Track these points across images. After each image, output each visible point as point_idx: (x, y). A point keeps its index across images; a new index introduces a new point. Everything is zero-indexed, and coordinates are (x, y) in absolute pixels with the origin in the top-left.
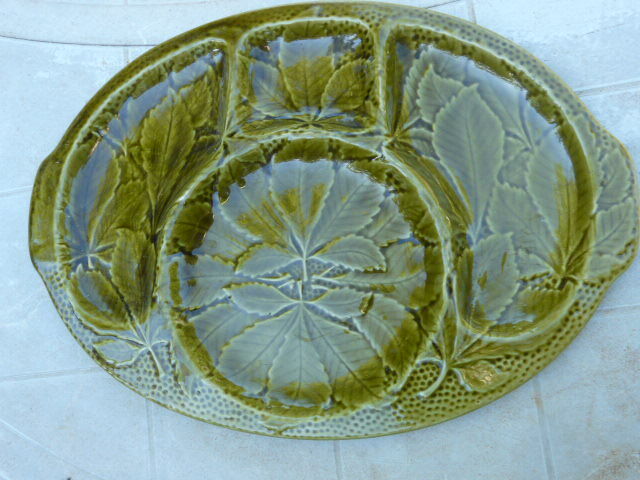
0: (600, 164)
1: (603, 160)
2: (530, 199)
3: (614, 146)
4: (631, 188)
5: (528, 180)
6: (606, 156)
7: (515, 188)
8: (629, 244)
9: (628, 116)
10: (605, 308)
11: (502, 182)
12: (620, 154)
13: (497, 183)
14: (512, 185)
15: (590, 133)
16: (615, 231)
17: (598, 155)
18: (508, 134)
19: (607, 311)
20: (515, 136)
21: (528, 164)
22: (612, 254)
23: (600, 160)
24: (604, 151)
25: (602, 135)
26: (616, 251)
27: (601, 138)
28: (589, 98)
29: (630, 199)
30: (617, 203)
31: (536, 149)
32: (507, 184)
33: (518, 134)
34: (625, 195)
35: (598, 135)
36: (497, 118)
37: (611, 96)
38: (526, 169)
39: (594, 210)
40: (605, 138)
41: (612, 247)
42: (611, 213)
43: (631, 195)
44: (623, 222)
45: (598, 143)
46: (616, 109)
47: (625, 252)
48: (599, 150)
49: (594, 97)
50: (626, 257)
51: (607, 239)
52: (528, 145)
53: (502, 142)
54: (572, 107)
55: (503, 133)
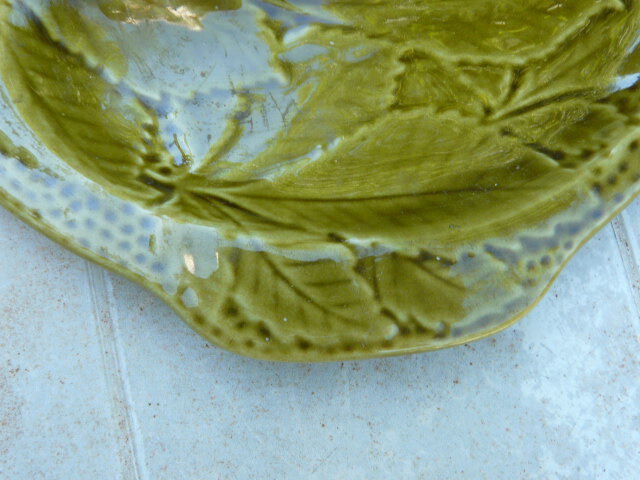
0: (478, 250)
1: (488, 257)
2: (370, 120)
3: (529, 283)
4: (421, 330)
5: (416, 113)
6: (501, 266)
7: (393, 85)
8: (264, 332)
9: (586, 348)
10: (114, 311)
11: (404, 60)
12: (508, 299)
13: (401, 50)
14: (400, 78)
15: (555, 221)
16: (299, 293)
17: (499, 243)
18: (519, 72)
19: (106, 319)
20: (514, 87)
21: (452, 115)
22: (234, 288)
23: (490, 250)
24: (510, 258)
25: (552, 255)
26: (242, 299)
27: (543, 253)
28: (616, 259)
29: (392, 330)
30: (378, 297)
31: (492, 129)
32: (401, 68)
33: (521, 92)
34: (402, 316)
35: (552, 244)
36: (551, 48)
37: (626, 308)
38: (441, 109)
39: (354, 240)
40: (545, 262)
41: (256, 287)
42: (348, 281)
43: (404, 331)
44: (325, 311)
45: (531, 245)
46: (599, 321)
47: (242, 325)
48: (516, 246)
49: (620, 270)
50: (227, 326)
51: (277, 273)
52: (498, 114)
53: (497, 59)
54: (612, 181)
55: (520, 61)
